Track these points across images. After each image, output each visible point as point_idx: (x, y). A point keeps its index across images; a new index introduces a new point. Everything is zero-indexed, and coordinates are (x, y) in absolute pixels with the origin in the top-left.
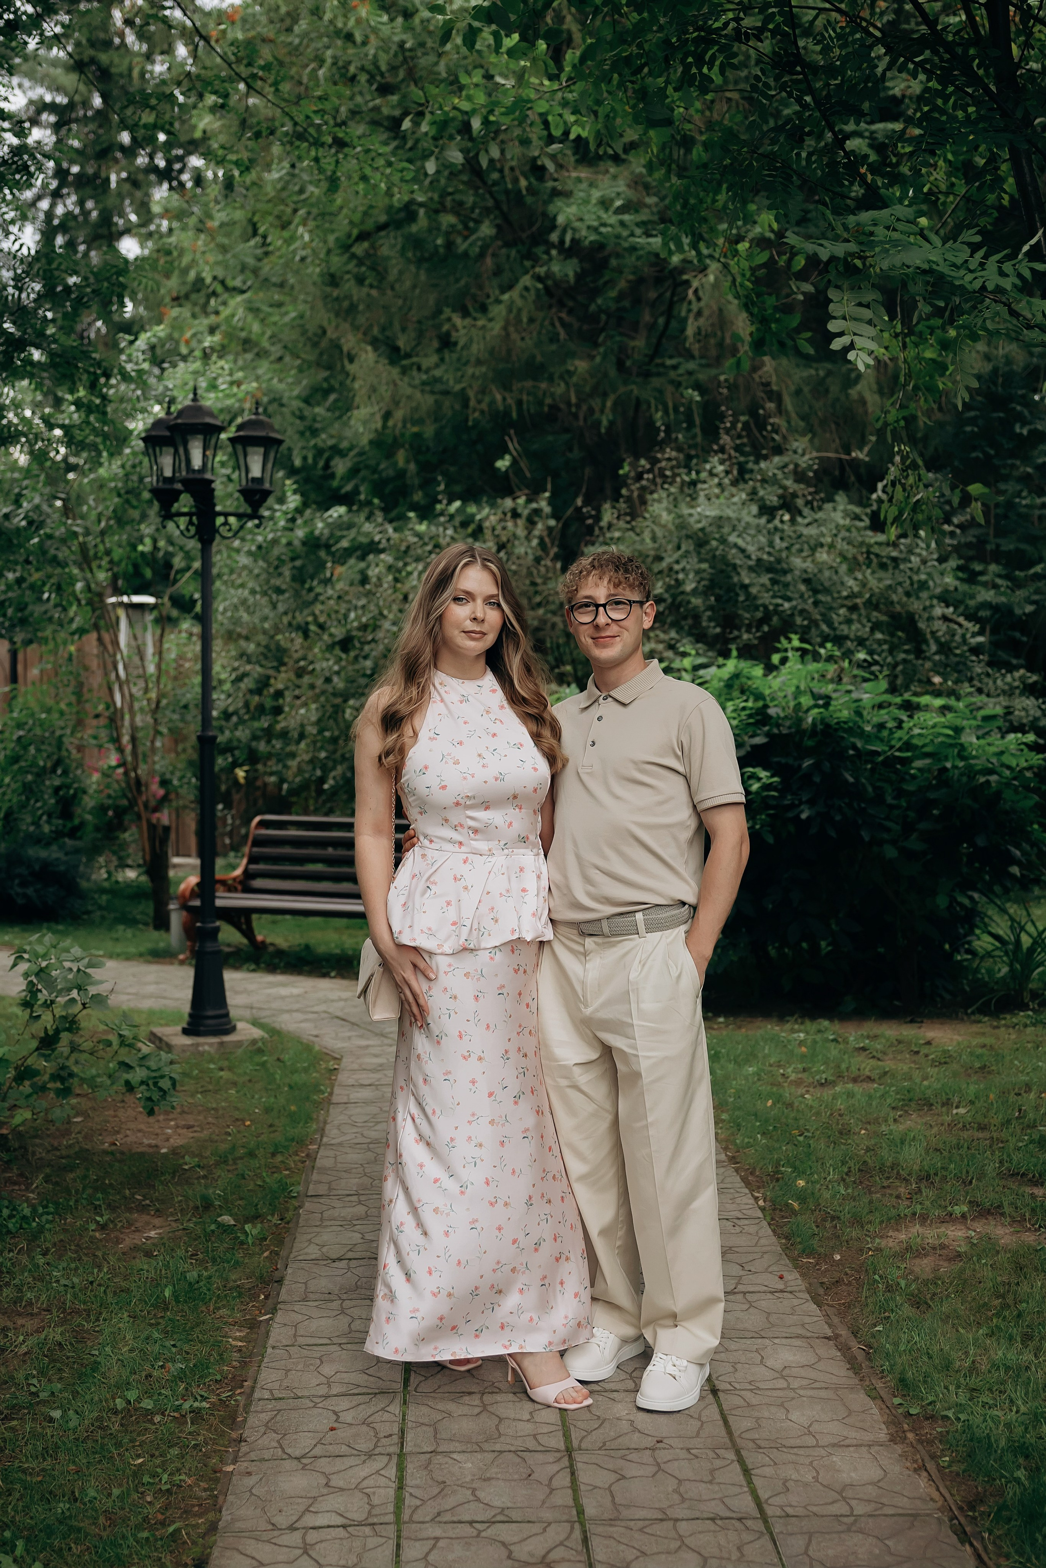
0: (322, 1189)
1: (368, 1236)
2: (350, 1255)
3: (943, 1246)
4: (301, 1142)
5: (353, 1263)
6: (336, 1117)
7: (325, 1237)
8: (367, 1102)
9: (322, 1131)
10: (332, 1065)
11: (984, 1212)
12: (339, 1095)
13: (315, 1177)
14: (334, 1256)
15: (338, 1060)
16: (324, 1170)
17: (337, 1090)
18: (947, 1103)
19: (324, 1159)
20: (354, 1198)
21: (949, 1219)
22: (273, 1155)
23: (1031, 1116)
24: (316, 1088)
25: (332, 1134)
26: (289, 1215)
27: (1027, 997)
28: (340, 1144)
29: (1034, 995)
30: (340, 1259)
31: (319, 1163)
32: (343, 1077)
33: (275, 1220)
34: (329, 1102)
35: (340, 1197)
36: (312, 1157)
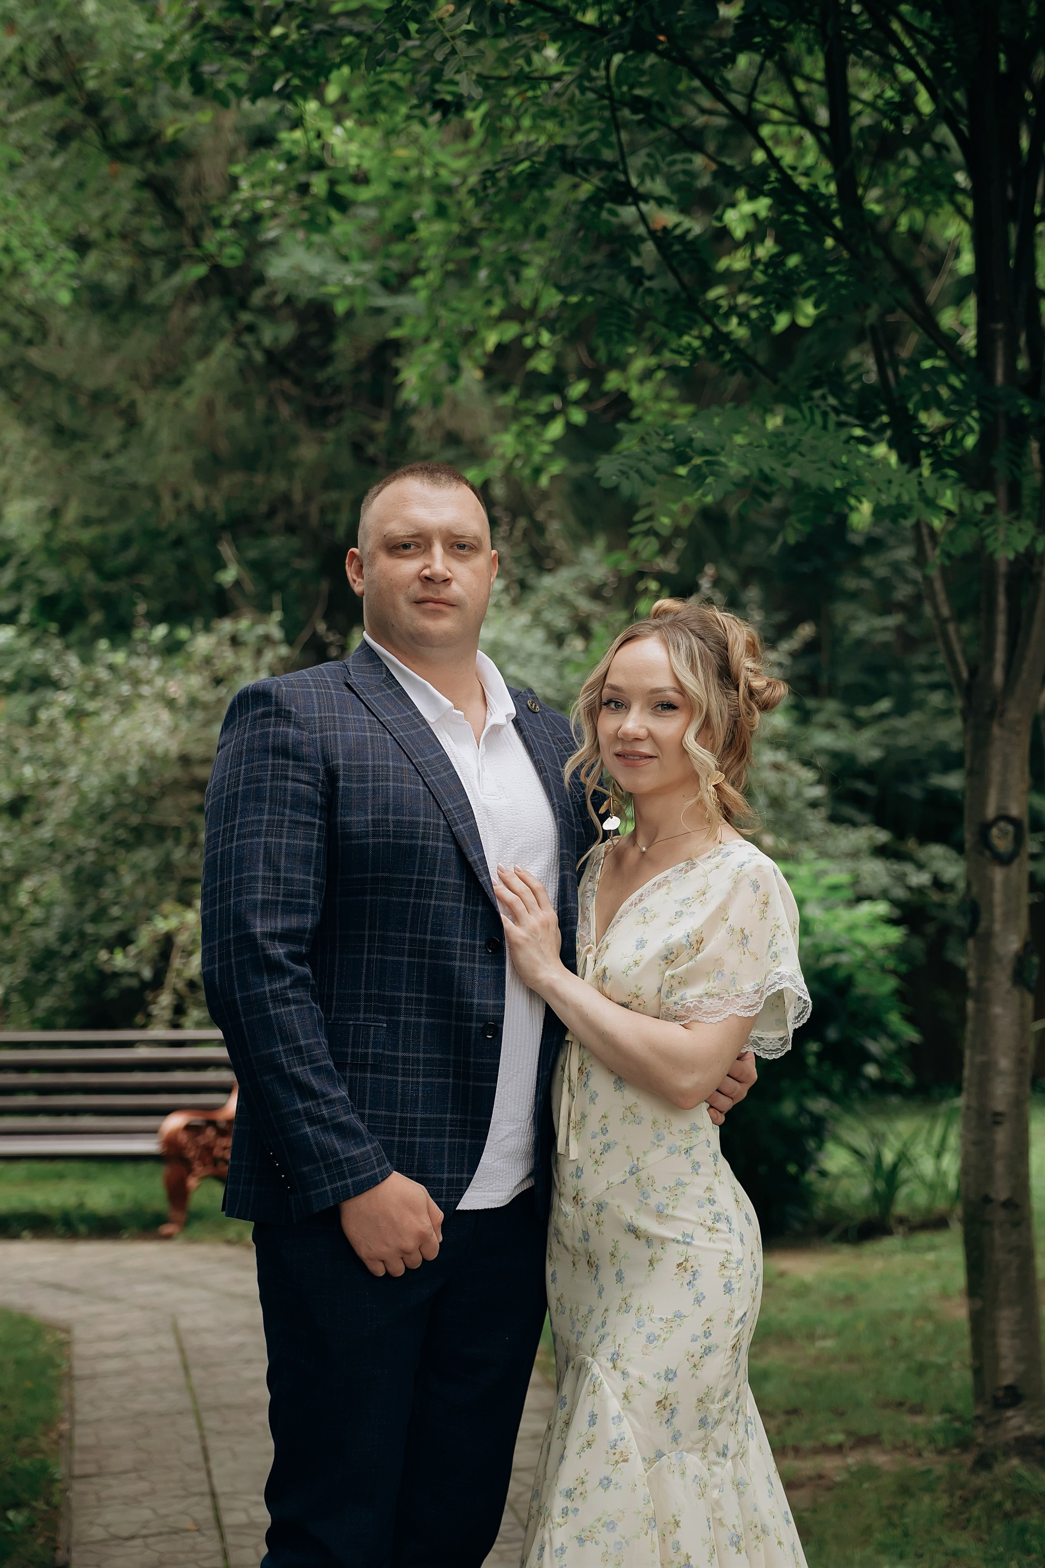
0: (90, 1469)
1: (162, 1511)
2: (144, 1532)
3: (821, 1477)
4: (48, 1424)
5: (151, 1540)
6: (83, 1393)
7: (108, 1517)
8: (119, 1373)
9: (71, 1408)
10: (62, 1336)
11: (862, 1441)
12: (80, 1368)
13: (77, 1456)
14: (125, 1534)
15: (67, 1330)
16: (85, 1449)
17: (76, 1364)
18: (811, 1337)
19: (83, 1436)
20: (133, 1475)
21: (826, 1449)
22: (16, 1438)
23: (906, 1345)
24: (50, 1362)
25: (84, 1411)
26: (56, 1499)
27: (892, 1222)
28: (99, 1420)
29: (901, 1221)
30: (132, 1537)
31: (78, 1441)
32: (79, 1349)
33: (41, 1505)
34: (70, 1377)
35: (115, 1475)
36: (68, 1437)
